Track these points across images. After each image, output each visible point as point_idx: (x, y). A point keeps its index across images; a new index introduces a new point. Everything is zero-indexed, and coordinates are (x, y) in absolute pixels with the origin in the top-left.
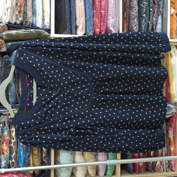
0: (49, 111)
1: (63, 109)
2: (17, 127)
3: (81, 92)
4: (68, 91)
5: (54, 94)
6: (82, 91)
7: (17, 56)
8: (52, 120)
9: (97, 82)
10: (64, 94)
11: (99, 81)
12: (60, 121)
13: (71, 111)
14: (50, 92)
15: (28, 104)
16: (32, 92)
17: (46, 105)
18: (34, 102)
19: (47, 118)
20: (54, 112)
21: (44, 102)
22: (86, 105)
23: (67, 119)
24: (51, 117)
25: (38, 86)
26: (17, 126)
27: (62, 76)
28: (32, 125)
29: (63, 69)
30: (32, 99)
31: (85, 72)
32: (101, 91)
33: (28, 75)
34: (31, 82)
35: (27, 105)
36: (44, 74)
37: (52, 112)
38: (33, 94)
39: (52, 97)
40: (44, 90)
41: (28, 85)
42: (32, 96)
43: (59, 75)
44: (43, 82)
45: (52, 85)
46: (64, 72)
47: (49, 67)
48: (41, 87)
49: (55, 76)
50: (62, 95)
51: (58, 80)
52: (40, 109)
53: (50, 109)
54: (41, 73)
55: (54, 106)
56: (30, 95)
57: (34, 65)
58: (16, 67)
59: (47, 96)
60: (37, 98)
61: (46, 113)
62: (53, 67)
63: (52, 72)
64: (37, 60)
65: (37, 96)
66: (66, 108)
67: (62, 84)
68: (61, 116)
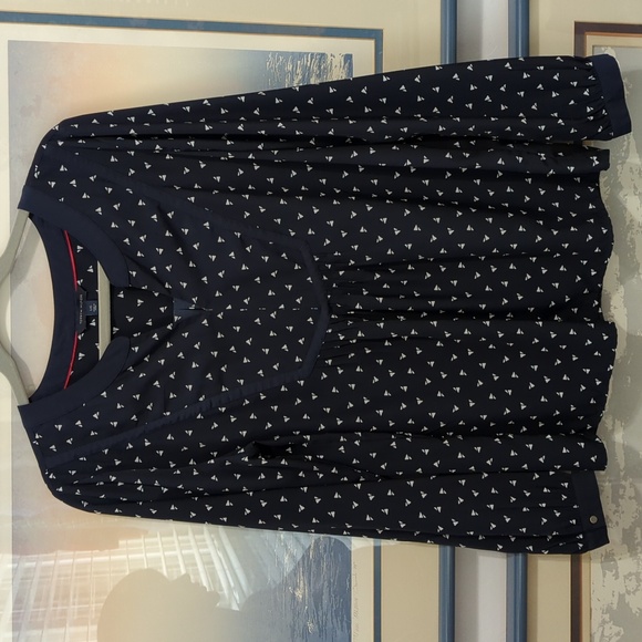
0: (157, 383)
1: (209, 375)
2: (37, 440)
3: (279, 311)
4: (229, 307)
5: (176, 318)
6: (282, 307)
7: (36, 175)
8: (168, 414)
9: (341, 273)
10: (212, 319)
11: (347, 268)
12: (199, 417)
13: (242, 381)
14: (162, 309)
15: (81, 355)
16: (95, 308)
17: (146, 359)
18: (103, 345)
19: (149, 407)
20: (177, 386)
21: (137, 349)
22: (297, 360)
23: (224, 409)
24: (167, 404)
25: (113, 290)
26: (37, 437)
27: (205, 250)
28: (92, 434)
29: (207, 224)
30: (93, 334)
31: (293, 234)
32: (357, 307)
33: (79, 247)
34: (91, 271)
35: (77, 356)
36: (136, 244)
37: (169, 386)
38: (96, 317)
39: (169, 327)
40: (140, 301)
41: (79, 282)
42: (94, 324)
43: (195, 246)
44: (134, 273)
45: (167, 286)
46: (214, 233)
47: (155, 217)
48: (127, 290)
49: (180, 250)
50: (205, 322)
51: (191, 265)
52: (122, 375)
53: (161, 373)
54: (127, 240)
55: (174, 364)
56: (88, 320)
57: (99, 210)
58: (31, 216)
59: (150, 324)
60: (112, 331)
61: (146, 388)
62: (169, 215)
63: (167, 234)
64: (110, 190)
65: (113, 324)
66: (223, 369)
67: (205, 279)
68: (201, 399)
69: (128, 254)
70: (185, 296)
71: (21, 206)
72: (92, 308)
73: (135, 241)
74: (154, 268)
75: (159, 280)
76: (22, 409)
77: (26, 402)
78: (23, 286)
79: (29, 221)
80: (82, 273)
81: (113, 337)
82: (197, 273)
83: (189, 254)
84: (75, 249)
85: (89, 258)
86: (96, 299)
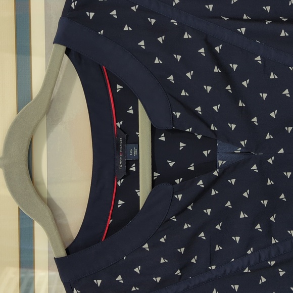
0: (202, 235)
1: (258, 226)
4: (282, 151)
5: (220, 162)
7: (73, 6)
8: (214, 267)
10: (262, 164)
12: (246, 270)
14: (205, 153)
15: (120, 202)
16: (135, 152)
17: (190, 208)
18: (144, 191)
19: (193, 261)
20: (223, 238)
21: (180, 196)
23: (273, 263)
24: (213, 257)
25: (155, 132)
27: (255, 88)
28: (134, 289)
29: (259, 58)
30: (133, 179)
33: (119, 87)
34: (131, 112)
35: (116, 203)
36: (182, 82)
37: (215, 237)
38: (137, 162)
39: (216, 173)
40: (182, 145)
41: (118, 124)
42: (133, 169)
43: (245, 83)
44: (178, 114)
45: (212, 128)
46: (266, 68)
47: (202, 50)
48: (168, 132)
49: (229, 87)
50: (255, 167)
51: (240, 104)
52: (165, 226)
53: (207, 224)
54: (171, 78)
55: (221, 214)
56: (128, 164)
57: (142, 43)
58: (68, 52)
59: (192, 168)
60: (153, 176)
61: (191, 241)
62: (217, 49)
63: (216, 70)
64: (153, 21)
65: (154, 169)
66: (272, 219)
67: (255, 119)
68: (249, 252)
69: (171, 92)
70: (233, 139)
71: (57, 41)
72: (132, 152)
73: (180, 78)
74: (199, 109)
75: (204, 121)
76: (59, 262)
77: (63, 254)
78: (60, 128)
79: (66, 58)
80: (121, 114)
81: (154, 183)
82: (247, 113)
83: (238, 92)
84: (115, 88)
85: (129, 98)
86: (136, 142)
